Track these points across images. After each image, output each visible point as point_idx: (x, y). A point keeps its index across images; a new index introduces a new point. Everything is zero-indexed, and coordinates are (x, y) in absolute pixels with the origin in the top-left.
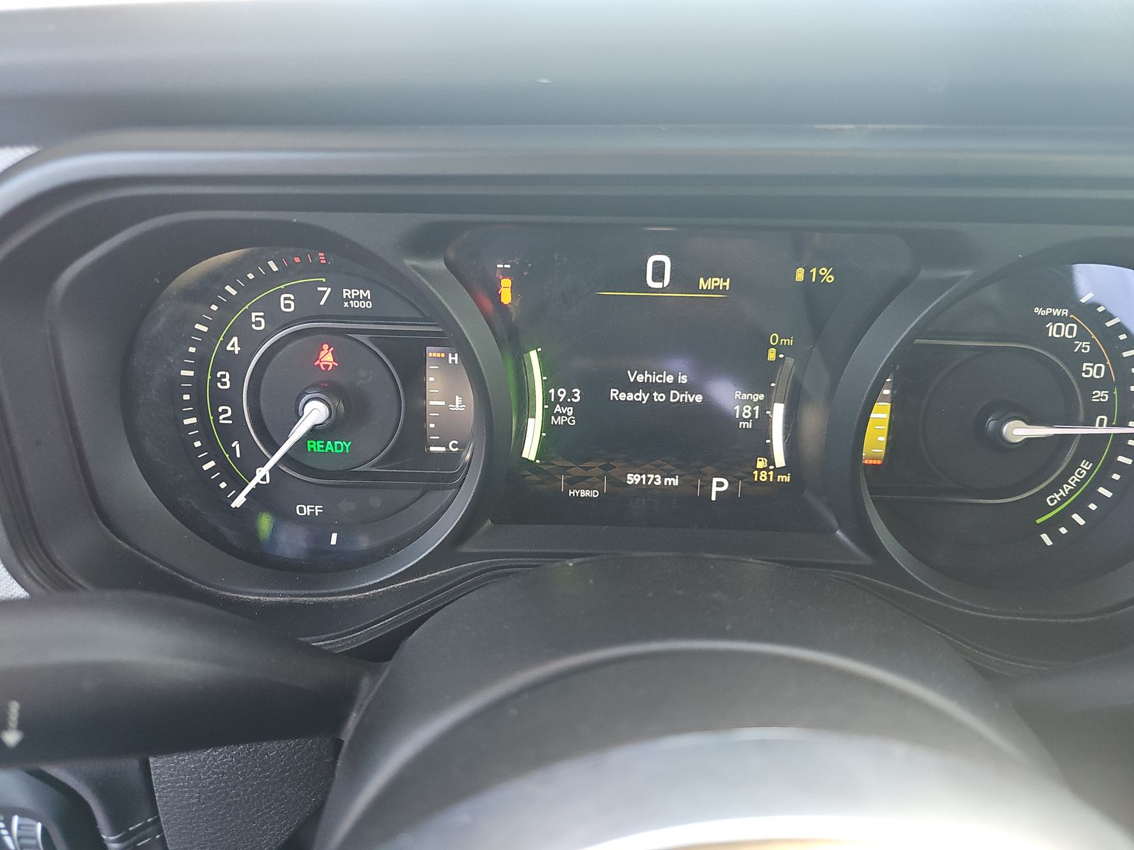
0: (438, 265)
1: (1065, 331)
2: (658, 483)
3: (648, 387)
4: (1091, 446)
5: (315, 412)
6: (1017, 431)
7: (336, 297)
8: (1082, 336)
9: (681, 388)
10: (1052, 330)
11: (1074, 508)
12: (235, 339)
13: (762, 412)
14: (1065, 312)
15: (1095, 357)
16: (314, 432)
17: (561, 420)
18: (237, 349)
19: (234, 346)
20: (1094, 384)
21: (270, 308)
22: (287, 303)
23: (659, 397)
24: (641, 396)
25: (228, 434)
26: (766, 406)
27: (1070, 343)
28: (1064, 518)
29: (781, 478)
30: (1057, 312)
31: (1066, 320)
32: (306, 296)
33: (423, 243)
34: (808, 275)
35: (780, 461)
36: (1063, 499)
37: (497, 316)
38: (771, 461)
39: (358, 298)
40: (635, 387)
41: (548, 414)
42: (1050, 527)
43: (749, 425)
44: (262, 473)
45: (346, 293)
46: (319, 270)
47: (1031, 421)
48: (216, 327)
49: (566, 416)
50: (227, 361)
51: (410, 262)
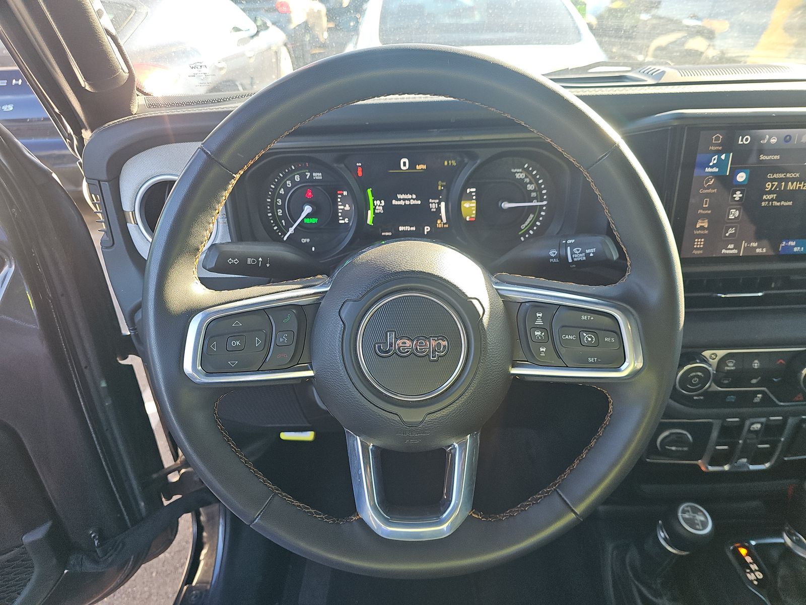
0: (343, 165)
1: (521, 176)
2: (409, 230)
3: (404, 200)
4: (532, 209)
5: (308, 209)
6: (506, 205)
7: (311, 176)
8: (526, 177)
9: (414, 199)
10: (517, 176)
11: (528, 230)
12: (282, 189)
13: (438, 205)
14: (521, 170)
15: (531, 183)
16: (308, 216)
17: (378, 211)
18: (283, 193)
19: (282, 192)
20: (531, 191)
21: (293, 181)
22: (297, 178)
23: (407, 202)
24: (402, 203)
25: (281, 218)
26: (439, 203)
27: (523, 180)
28: (527, 232)
29: (445, 226)
30: (518, 171)
31: (521, 173)
32: (303, 176)
33: (339, 160)
34: (448, 163)
35: (445, 220)
36: (526, 226)
37: (358, 179)
38: (442, 221)
39: (318, 176)
40: (400, 200)
41: (375, 209)
42: (522, 235)
43: (435, 210)
44: (291, 230)
45: (314, 174)
46: (306, 168)
47: (510, 202)
48: (277, 186)
49: (380, 210)
50: (280, 196)
51: (335, 165)
